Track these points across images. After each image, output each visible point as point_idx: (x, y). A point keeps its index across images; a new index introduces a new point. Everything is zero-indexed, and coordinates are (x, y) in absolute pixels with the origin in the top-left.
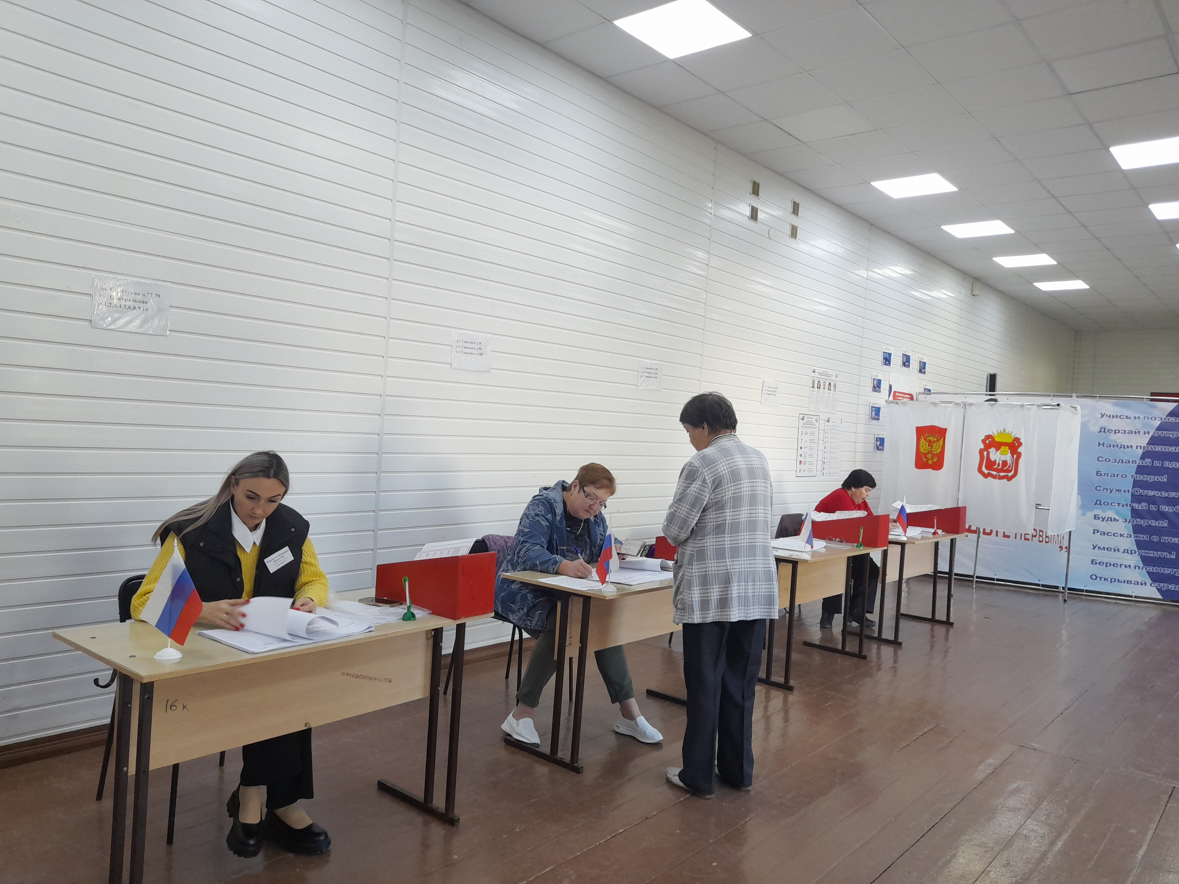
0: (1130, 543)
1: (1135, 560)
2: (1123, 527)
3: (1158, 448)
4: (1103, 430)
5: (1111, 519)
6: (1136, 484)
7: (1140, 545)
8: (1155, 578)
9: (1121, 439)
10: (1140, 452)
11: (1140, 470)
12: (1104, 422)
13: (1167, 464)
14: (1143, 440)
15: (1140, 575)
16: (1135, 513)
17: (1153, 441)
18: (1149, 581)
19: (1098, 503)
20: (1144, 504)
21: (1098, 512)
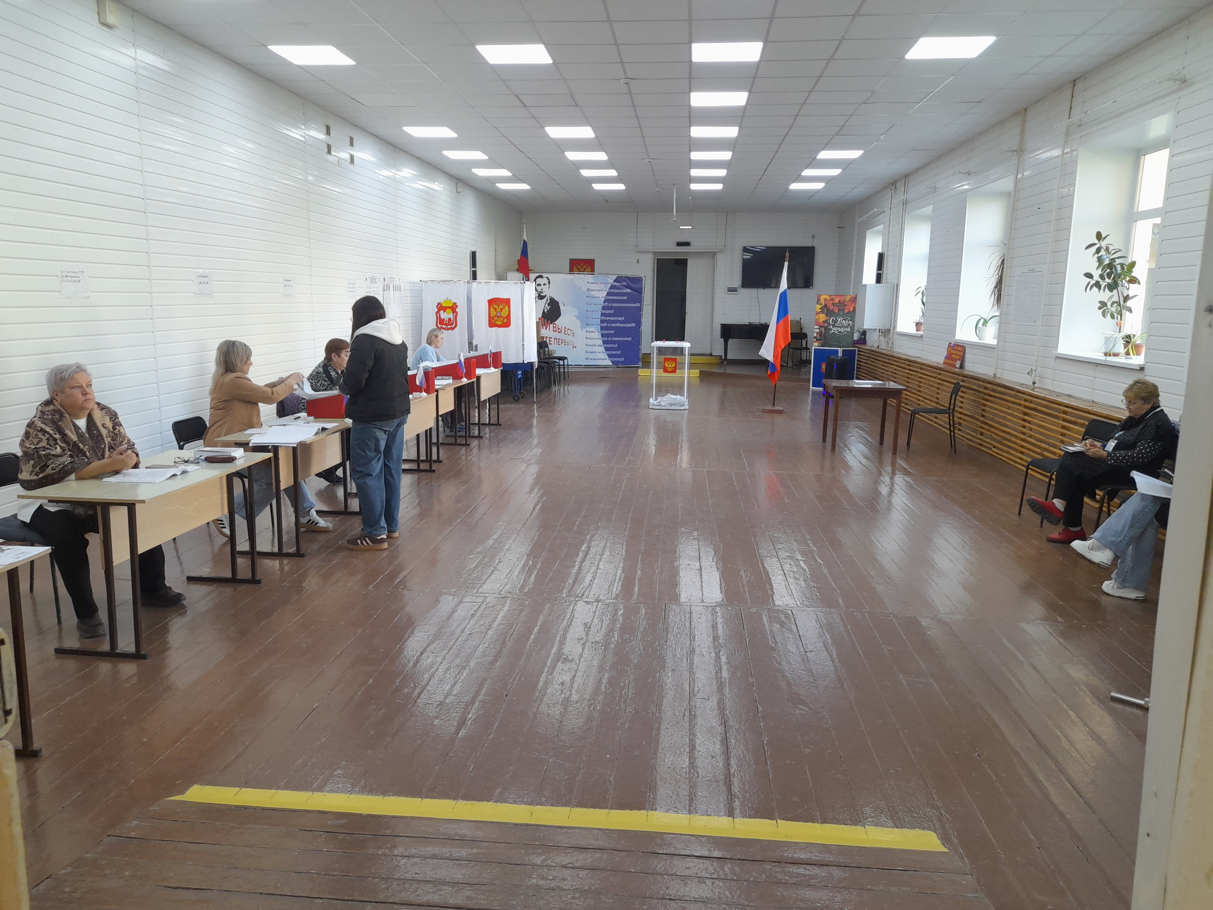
0: (600, 342)
1: (602, 349)
2: (597, 335)
3: (610, 298)
4: (588, 290)
5: (592, 332)
6: (602, 315)
7: (604, 342)
8: (610, 356)
9: (595, 294)
10: (603, 299)
11: (604, 308)
12: (589, 286)
13: (614, 305)
14: (604, 294)
15: (604, 356)
16: (602, 328)
17: (608, 294)
18: (608, 358)
19: (588, 325)
20: (605, 324)
21: (588, 329)
